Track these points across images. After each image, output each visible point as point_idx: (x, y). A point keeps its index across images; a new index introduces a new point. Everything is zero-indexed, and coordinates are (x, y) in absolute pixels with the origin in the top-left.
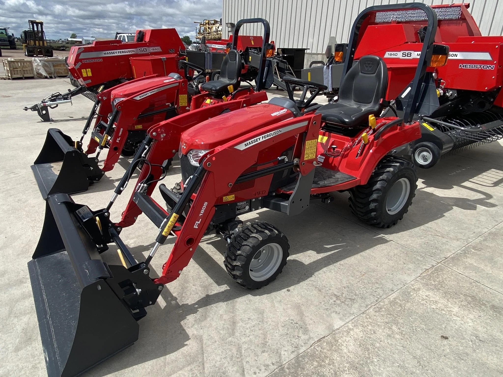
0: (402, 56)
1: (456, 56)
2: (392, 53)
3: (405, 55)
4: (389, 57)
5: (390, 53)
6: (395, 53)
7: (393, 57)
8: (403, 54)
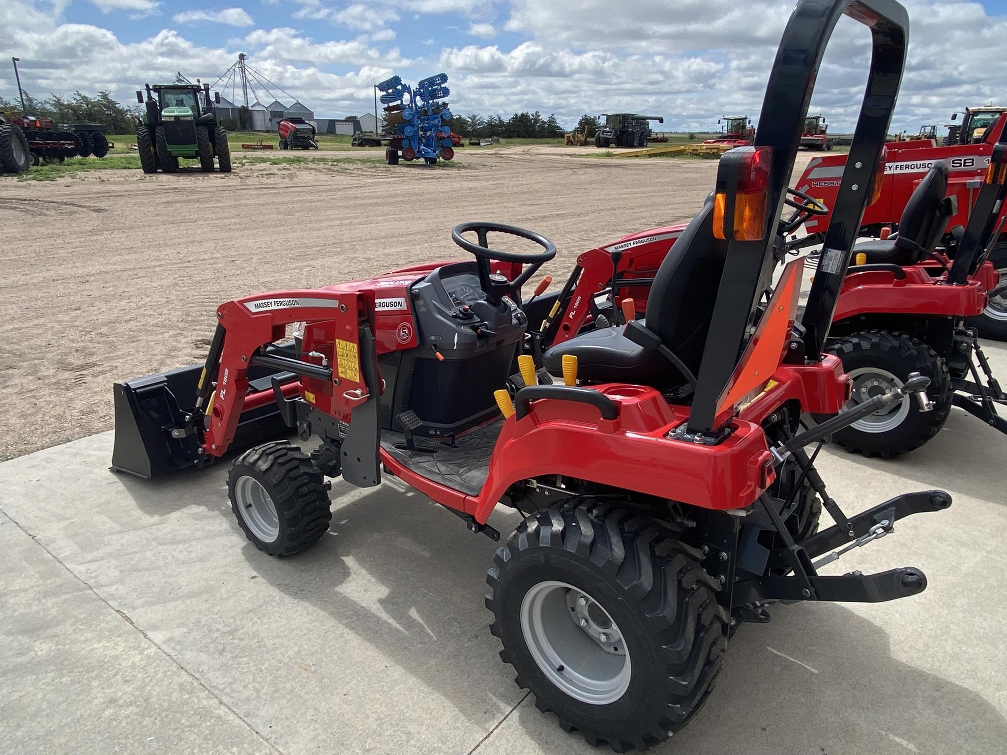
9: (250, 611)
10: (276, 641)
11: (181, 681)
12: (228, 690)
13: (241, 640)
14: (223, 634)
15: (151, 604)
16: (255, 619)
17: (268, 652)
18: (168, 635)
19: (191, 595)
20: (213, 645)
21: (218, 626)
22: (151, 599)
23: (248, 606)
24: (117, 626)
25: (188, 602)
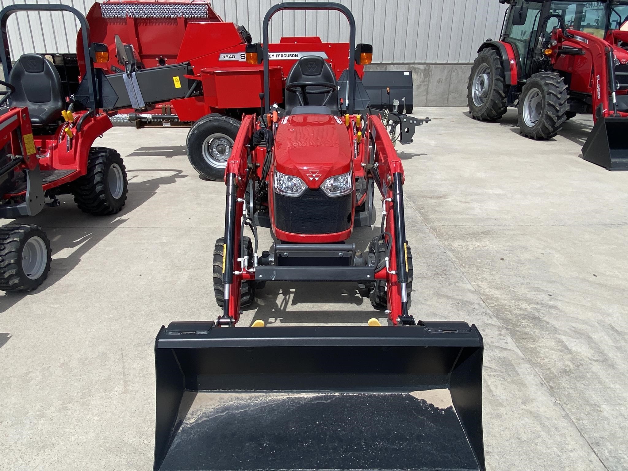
0: (241, 58)
1: (297, 56)
2: (229, 55)
3: (244, 57)
4: (225, 59)
5: (225, 55)
6: (232, 55)
7: (229, 59)
8: (241, 56)
9: (425, 278)
10: (422, 264)
11: (464, 269)
12: (448, 260)
13: (435, 271)
14: (441, 275)
15: (469, 302)
16: (425, 274)
17: (427, 263)
18: (465, 285)
19: (448, 297)
20: (447, 274)
21: (442, 279)
22: (469, 305)
23: (425, 280)
24: (488, 300)
25: (451, 295)
